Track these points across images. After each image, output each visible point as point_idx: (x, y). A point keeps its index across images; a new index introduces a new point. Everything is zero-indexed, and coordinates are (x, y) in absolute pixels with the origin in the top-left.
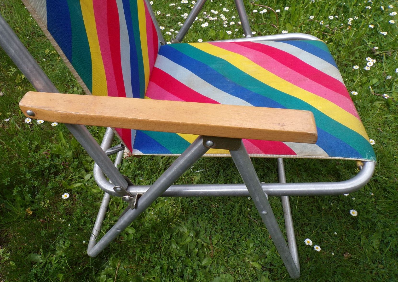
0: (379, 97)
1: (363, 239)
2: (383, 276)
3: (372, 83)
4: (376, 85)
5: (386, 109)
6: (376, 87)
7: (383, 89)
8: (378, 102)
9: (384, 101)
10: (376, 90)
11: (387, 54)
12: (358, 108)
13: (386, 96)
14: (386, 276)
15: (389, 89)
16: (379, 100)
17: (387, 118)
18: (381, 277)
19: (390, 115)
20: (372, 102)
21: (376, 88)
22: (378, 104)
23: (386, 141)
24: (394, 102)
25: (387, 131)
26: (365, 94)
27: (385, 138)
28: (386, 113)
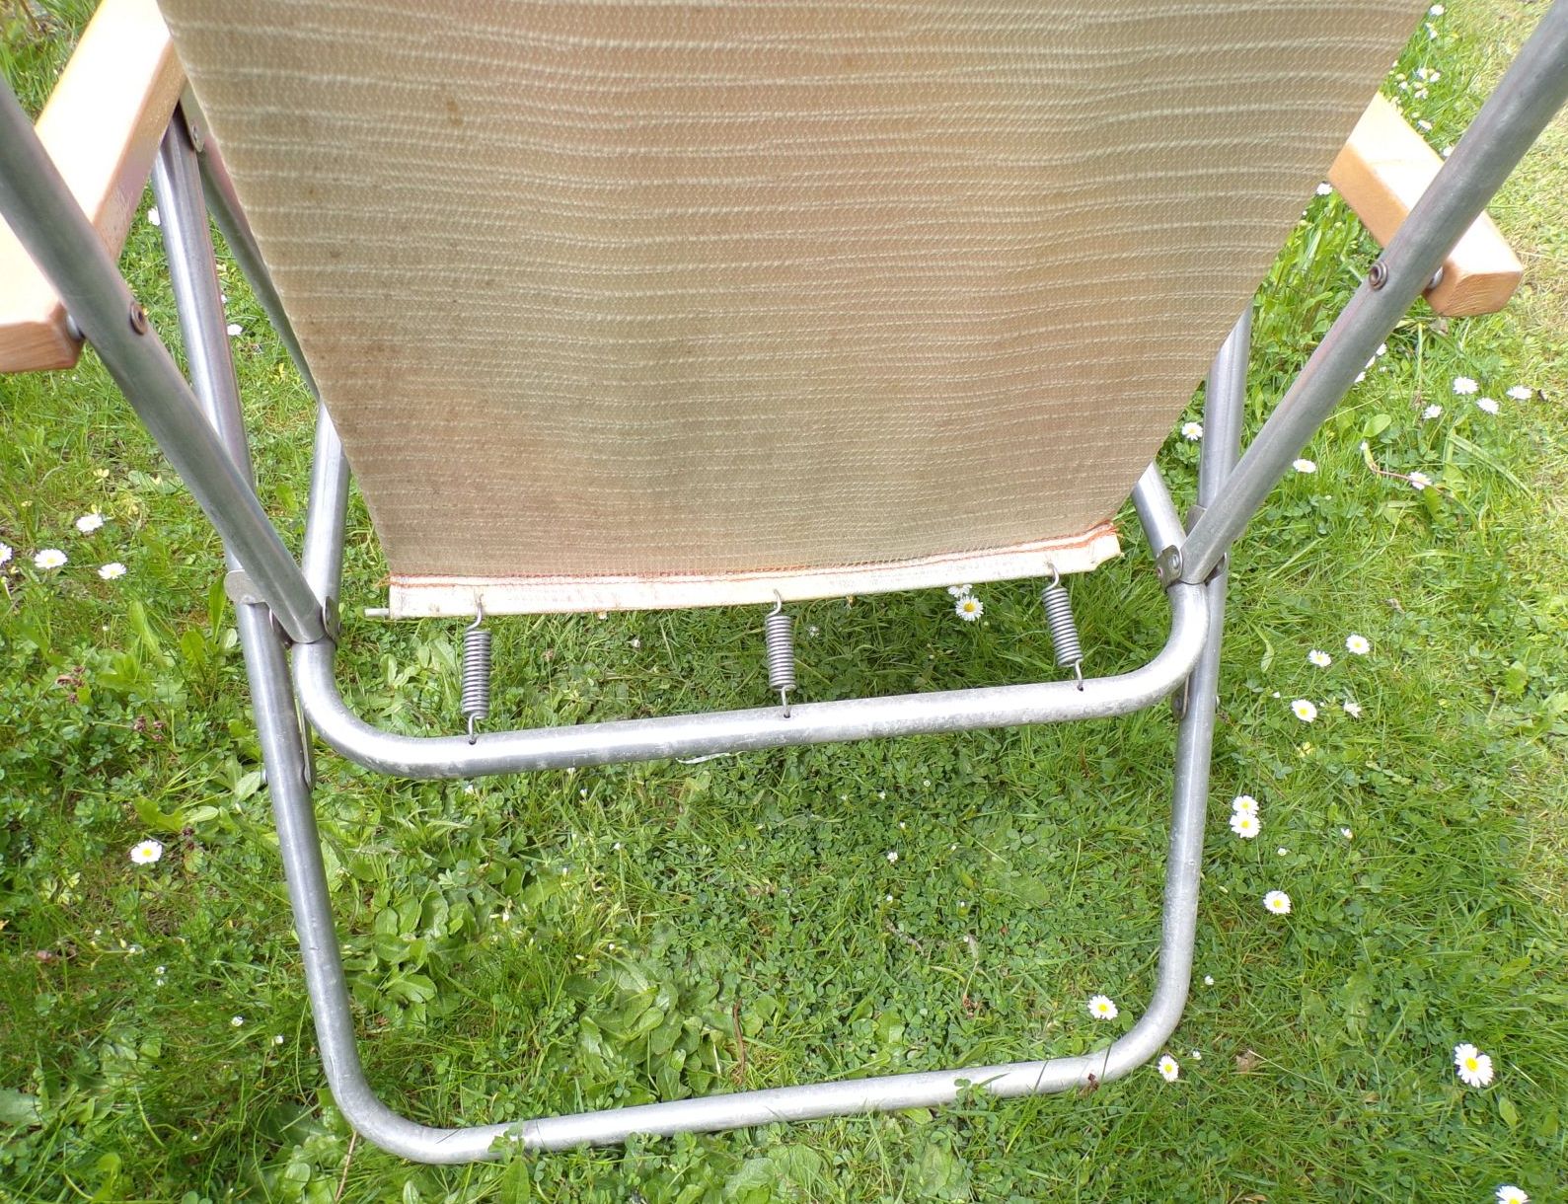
0: (1397, 485)
1: (1311, 1002)
2: (1370, 1128)
3: (1372, 429)
4: (1387, 441)
5: (1420, 530)
6: (1386, 446)
7: (1412, 455)
8: (1392, 504)
9: (1413, 498)
10: (1388, 458)
11: (1432, 326)
12: (1321, 524)
13: (1419, 479)
14: (1380, 1130)
15: (1432, 456)
16: (1395, 495)
17: (1421, 562)
18: (1364, 1132)
19: (1433, 552)
20: (1371, 503)
21: (1389, 452)
22: (1392, 511)
23: (1411, 646)
24: (1450, 502)
25: (1419, 611)
26: (1345, 474)
27: (1412, 633)
28: (1422, 545)
